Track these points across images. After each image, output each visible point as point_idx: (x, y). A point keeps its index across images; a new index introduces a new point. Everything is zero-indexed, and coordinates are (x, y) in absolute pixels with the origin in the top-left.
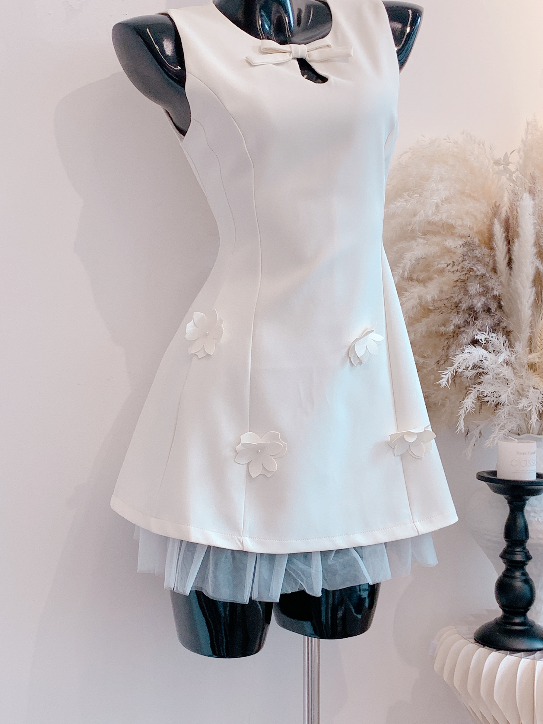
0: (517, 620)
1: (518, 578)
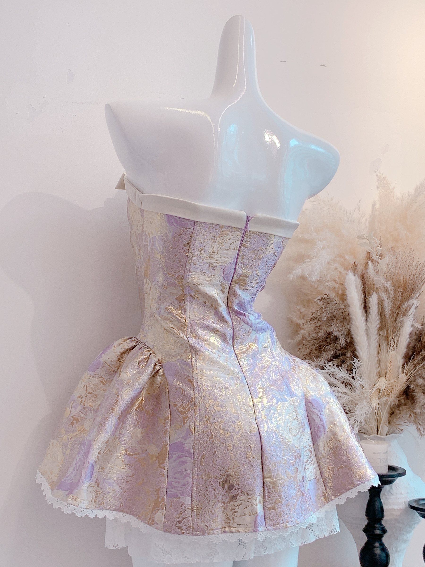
1: (377, 547)
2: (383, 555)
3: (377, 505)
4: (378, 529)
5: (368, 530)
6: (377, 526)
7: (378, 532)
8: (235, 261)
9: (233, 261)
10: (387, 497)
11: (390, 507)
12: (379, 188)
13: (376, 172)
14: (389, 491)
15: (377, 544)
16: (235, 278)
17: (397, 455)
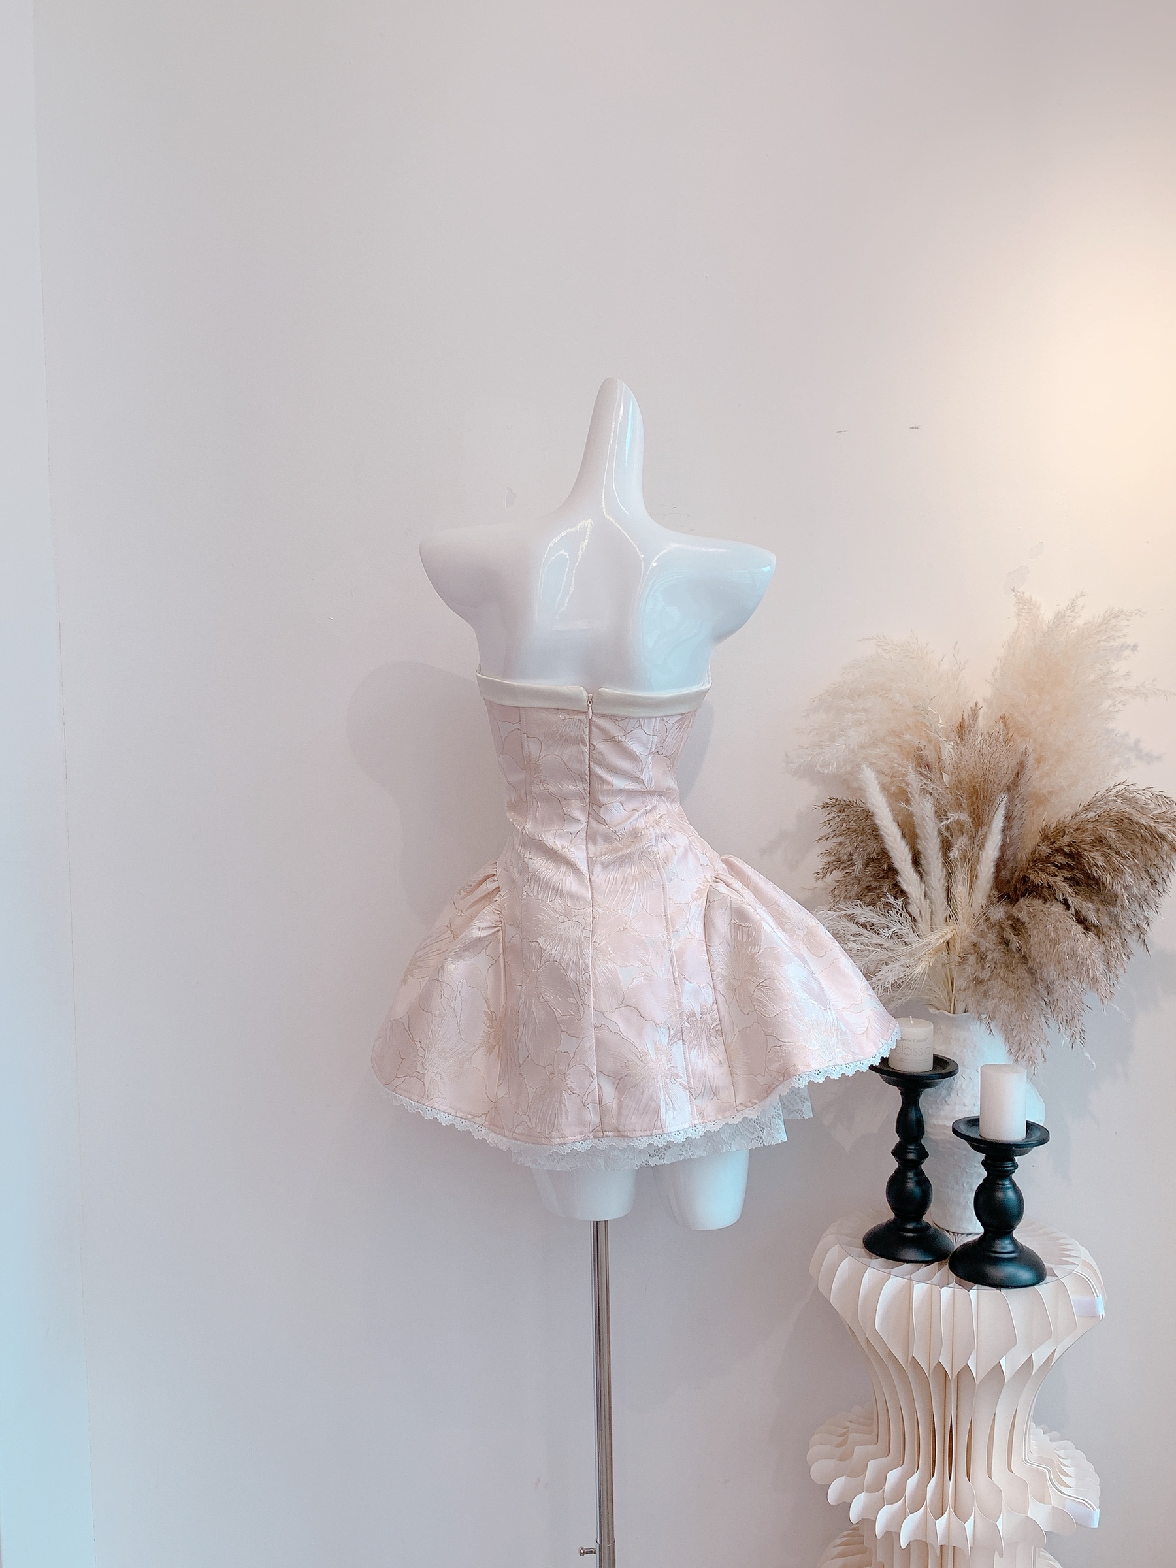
0: (910, 1226)
1: (910, 1179)
2: (917, 1191)
3: (913, 1115)
4: (911, 1153)
5: (898, 1152)
6: (910, 1147)
7: (911, 1156)
10: (940, 1107)
11: (941, 1123)
12: (1022, 615)
13: (1013, 591)
14: (944, 1099)
15: (911, 1175)
17: (975, 1046)
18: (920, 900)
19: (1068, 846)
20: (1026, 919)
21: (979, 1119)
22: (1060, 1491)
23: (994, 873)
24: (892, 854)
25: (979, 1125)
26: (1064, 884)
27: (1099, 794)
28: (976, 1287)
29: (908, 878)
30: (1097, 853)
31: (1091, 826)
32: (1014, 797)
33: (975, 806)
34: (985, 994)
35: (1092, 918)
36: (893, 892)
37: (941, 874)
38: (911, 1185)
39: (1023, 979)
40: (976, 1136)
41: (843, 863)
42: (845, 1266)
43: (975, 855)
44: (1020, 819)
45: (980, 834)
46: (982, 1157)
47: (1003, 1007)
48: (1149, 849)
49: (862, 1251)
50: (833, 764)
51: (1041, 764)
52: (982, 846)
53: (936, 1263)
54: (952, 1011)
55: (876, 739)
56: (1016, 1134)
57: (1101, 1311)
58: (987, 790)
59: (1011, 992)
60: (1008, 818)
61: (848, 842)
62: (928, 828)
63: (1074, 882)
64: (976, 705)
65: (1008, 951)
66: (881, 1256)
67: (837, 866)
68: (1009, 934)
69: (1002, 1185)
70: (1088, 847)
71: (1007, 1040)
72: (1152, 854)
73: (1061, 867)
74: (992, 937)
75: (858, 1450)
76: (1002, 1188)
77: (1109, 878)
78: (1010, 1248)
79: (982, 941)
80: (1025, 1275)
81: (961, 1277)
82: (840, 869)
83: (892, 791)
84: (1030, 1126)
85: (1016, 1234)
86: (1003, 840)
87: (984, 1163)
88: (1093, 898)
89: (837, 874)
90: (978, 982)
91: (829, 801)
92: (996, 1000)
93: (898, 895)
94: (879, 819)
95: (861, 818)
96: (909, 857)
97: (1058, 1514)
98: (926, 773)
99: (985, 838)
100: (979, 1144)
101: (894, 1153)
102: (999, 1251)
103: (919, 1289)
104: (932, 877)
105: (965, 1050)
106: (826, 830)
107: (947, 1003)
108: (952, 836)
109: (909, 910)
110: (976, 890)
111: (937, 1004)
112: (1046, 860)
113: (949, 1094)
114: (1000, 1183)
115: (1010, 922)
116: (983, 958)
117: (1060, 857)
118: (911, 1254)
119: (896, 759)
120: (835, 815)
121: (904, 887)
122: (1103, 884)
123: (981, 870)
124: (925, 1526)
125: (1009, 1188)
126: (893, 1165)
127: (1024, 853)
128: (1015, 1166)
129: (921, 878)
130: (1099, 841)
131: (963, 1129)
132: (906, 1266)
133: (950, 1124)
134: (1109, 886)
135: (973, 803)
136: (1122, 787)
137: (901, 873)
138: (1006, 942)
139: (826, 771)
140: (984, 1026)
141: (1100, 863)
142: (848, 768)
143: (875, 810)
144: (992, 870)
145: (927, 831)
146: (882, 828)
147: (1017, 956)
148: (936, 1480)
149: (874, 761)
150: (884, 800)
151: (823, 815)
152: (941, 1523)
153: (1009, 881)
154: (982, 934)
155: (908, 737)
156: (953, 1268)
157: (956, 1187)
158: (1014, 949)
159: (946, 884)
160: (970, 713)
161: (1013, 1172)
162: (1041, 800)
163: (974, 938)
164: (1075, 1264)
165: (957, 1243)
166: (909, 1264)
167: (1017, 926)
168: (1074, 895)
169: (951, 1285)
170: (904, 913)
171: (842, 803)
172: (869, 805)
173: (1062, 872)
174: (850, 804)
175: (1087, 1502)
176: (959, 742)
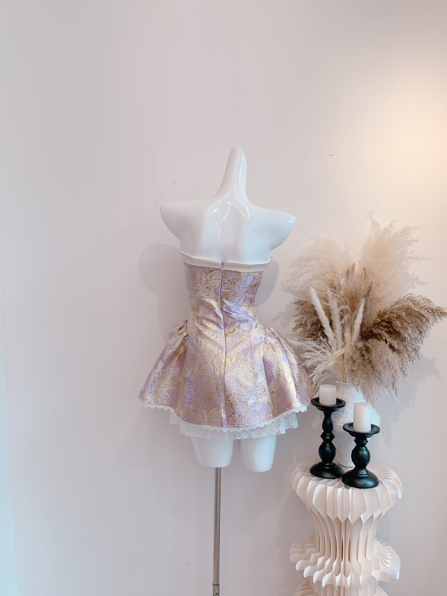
0: (327, 464)
2: (330, 451)
3: (328, 422)
4: (328, 436)
5: (323, 436)
6: (328, 434)
7: (328, 438)
8: (220, 286)
9: (219, 286)
10: (339, 419)
11: (339, 425)
12: (373, 228)
14: (341, 415)
15: (328, 445)
16: (222, 294)
17: (352, 395)
18: (333, 339)
19: (387, 319)
20: (370, 347)
21: (353, 423)
22: (384, 565)
23: (360, 329)
24: (322, 321)
25: (353, 426)
26: (385, 333)
27: (401, 298)
28: (351, 487)
29: (328, 331)
30: (398, 322)
31: (396, 311)
32: (368, 300)
33: (353, 303)
34: (355, 376)
35: (396, 347)
36: (323, 336)
37: (340, 329)
38: (328, 448)
39: (370, 370)
40: (353, 431)
41: (303, 325)
42: (302, 480)
43: (353, 322)
44: (370, 308)
45: (354, 314)
46: (354, 438)
47: (362, 381)
48: (418, 320)
49: (310, 474)
50: (298, 287)
51: (379, 286)
52: (355, 319)
53: (337, 479)
54: (344, 382)
55: (315, 277)
56: (366, 429)
57: (400, 497)
58: (357, 297)
59: (365, 375)
60: (365, 307)
61: (305, 317)
62: (335, 311)
63: (389, 333)
64: (354, 264)
65: (364, 359)
66: (316, 476)
67: (301, 326)
68: (364, 353)
69: (361, 449)
70: (395, 319)
71: (363, 393)
72: (419, 322)
73: (385, 327)
74: (358, 353)
75: (308, 550)
76: (362, 450)
77: (402, 331)
78: (365, 473)
79: (354, 356)
80: (370, 483)
81: (347, 485)
82: (302, 327)
83: (321, 297)
84: (372, 426)
85: (368, 467)
86: (364, 316)
87: (355, 441)
88: (397, 339)
89: (301, 329)
90: (352, 371)
91: (297, 301)
92: (359, 378)
93: (324, 337)
94: (317, 308)
95: (310, 308)
96: (328, 322)
97: (384, 574)
98: (333, 290)
99: (356, 315)
100: (353, 433)
101: (322, 436)
102: (361, 474)
103: (330, 489)
104: (337, 330)
105: (349, 397)
106: (296, 312)
107: (343, 379)
108: (344, 314)
109: (328, 343)
110: (353, 335)
111: (339, 379)
112: (379, 324)
113: (343, 414)
114: (362, 448)
115: (365, 348)
116: (354, 362)
117: (384, 323)
118: (328, 475)
119: (323, 284)
120: (300, 306)
121: (327, 334)
122: (400, 333)
123: (355, 328)
124: (332, 579)
125: (364, 450)
126: (321, 441)
127: (372, 322)
128: (367, 442)
129: (333, 330)
130: (399, 317)
131: (347, 428)
132: (326, 480)
133: (342, 425)
134: (402, 335)
135: (352, 302)
136: (410, 295)
137: (325, 328)
138: (364, 356)
139: (295, 290)
140: (355, 388)
141: (399, 326)
142: (304, 288)
143: (315, 305)
144: (359, 327)
145: (335, 313)
146: (318, 311)
147: (367, 361)
148: (337, 562)
149: (315, 286)
150: (319, 300)
151: (295, 307)
152: (338, 578)
153: (366, 332)
154: (354, 353)
155: (327, 276)
156: (343, 481)
157: (346, 449)
158: (366, 359)
159: (342, 333)
160: (352, 267)
161: (366, 444)
162: (379, 300)
163: (351, 354)
164: (390, 479)
165: (345, 470)
166: (327, 479)
167: (368, 349)
168: (389, 338)
169: (342, 487)
170: (327, 344)
171: (303, 302)
172: (313, 303)
173: (385, 329)
174: (306, 302)
175: (394, 569)
176: (346, 278)
